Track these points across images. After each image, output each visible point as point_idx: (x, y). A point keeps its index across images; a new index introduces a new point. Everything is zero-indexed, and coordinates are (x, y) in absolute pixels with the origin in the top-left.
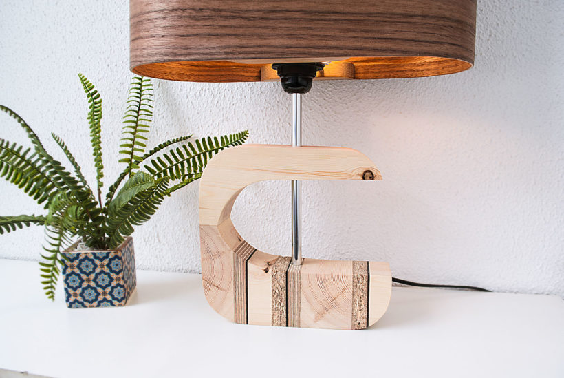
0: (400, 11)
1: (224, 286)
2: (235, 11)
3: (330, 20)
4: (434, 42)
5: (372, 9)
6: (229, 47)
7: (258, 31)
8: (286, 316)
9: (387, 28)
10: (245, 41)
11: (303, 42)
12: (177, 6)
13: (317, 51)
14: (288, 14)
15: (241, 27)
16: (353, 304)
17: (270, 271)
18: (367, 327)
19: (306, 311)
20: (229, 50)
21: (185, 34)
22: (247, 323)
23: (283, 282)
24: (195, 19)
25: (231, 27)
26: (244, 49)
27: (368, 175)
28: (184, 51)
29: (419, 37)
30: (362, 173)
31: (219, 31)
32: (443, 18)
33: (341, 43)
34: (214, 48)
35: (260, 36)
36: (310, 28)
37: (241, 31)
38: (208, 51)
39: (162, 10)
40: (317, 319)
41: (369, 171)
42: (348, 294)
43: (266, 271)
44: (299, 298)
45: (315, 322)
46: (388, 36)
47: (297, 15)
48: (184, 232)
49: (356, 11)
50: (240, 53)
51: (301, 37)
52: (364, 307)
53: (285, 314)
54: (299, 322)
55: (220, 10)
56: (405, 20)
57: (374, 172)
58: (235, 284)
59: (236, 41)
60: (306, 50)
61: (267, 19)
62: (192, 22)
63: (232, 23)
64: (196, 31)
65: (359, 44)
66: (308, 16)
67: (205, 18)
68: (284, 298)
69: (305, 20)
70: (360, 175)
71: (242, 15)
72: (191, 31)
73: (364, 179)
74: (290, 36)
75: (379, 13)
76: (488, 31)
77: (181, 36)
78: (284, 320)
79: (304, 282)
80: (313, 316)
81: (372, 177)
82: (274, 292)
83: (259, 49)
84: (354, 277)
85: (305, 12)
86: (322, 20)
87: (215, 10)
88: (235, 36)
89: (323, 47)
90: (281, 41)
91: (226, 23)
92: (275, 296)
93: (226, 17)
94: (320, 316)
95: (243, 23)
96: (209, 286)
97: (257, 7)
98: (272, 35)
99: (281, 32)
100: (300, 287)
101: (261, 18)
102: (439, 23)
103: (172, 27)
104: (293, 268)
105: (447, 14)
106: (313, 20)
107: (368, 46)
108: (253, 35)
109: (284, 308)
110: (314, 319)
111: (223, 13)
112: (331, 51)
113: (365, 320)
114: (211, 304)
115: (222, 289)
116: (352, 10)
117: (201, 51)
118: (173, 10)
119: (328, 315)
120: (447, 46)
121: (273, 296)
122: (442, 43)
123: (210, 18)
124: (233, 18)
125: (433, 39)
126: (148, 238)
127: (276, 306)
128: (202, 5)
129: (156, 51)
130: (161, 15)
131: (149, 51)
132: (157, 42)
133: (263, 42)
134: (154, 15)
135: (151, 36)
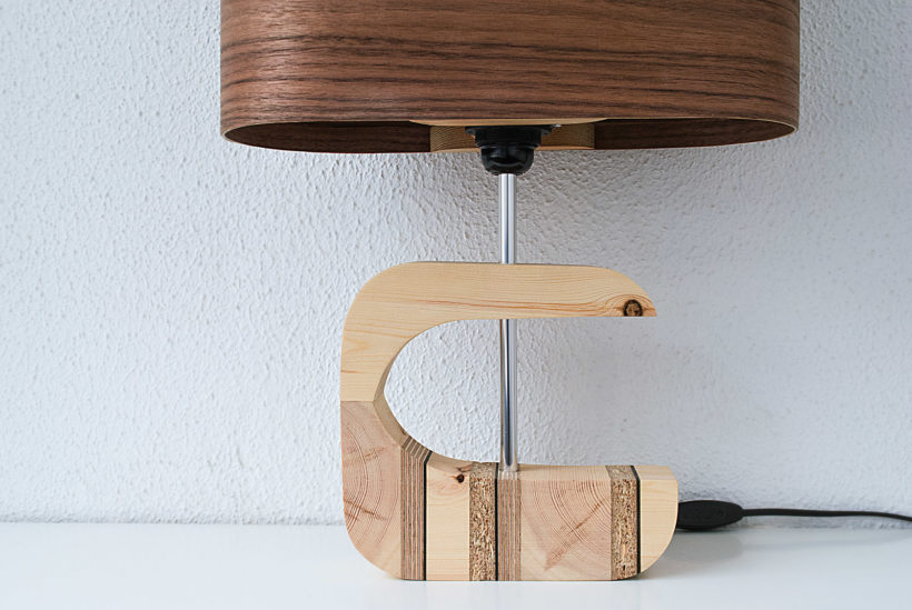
0: (683, 49)
1: (383, 511)
2: (422, 43)
3: (576, 61)
4: (735, 96)
5: (642, 46)
6: (415, 100)
7: (461, 76)
8: (495, 560)
9: (665, 74)
10: (440, 92)
11: (535, 95)
12: (326, 31)
13: (557, 108)
14: (511, 51)
15: (435, 68)
16: (613, 532)
17: (467, 479)
18: (638, 574)
19: (531, 553)
20: (415, 105)
21: (341, 77)
22: (425, 579)
23: (489, 498)
24: (358, 52)
25: (419, 68)
26: (438, 104)
27: (633, 308)
28: (338, 105)
29: (715, 88)
30: (622, 304)
31: (398, 75)
32: (749, 58)
33: (594, 97)
34: (388, 101)
35: (465, 83)
36: (545, 73)
37: (435, 75)
38: (381, 105)
39: (301, 37)
40: (550, 564)
41: (634, 302)
42: (604, 514)
43: (460, 479)
44: (519, 526)
45: (546, 569)
46: (666, 86)
47: (525, 52)
48: (295, 441)
49: (617, 48)
50: (433, 110)
51: (532, 86)
52: (631, 537)
53: (493, 556)
54: (518, 569)
55: (401, 42)
56: (691, 62)
57: (643, 305)
58: (403, 505)
59: (428, 91)
60: (539, 107)
61: (475, 57)
62: (353, 59)
63: (421, 61)
64: (359, 73)
65: (621, 99)
66: (540, 55)
67: (375, 53)
68: (492, 528)
69: (537, 60)
70: (619, 308)
71: (437, 49)
72: (350, 72)
73: (626, 314)
74: (514, 85)
75: (651, 52)
76: (861, 63)
77: (334, 80)
78: (491, 568)
79: (527, 497)
80: (542, 558)
81: (640, 312)
82: (473, 518)
83: (464, 105)
84: (613, 484)
85: (536, 48)
86: (563, 61)
87: (392, 41)
88: (426, 82)
90: (500, 92)
91: (410, 62)
92: (476, 524)
93: (412, 53)
94: (555, 558)
95: (438, 62)
96: (355, 512)
97: (462, 39)
98: (485, 82)
99: (500, 78)
100: (519, 506)
101: (468, 56)
102: (743, 66)
103: (318, 65)
104: (505, 474)
105: (754, 52)
106: (550, 60)
107: (635, 101)
108: (454, 81)
109: (491, 547)
110: (544, 563)
111: (406, 47)
112: (579, 109)
113: (634, 562)
114: (358, 545)
115: (379, 517)
116: (610, 46)
117: (367, 105)
118: (321, 37)
119: (569, 556)
120: (757, 101)
121: (471, 525)
122: (748, 97)
123: (383, 52)
124: (421, 54)
125: (734, 91)
126: (217, 458)
127: (477, 543)
128: (370, 32)
129: (289, 103)
130: (299, 44)
131: (275, 102)
132: (289, 88)
133: (470, 93)
134: (286, 44)
135: (279, 78)
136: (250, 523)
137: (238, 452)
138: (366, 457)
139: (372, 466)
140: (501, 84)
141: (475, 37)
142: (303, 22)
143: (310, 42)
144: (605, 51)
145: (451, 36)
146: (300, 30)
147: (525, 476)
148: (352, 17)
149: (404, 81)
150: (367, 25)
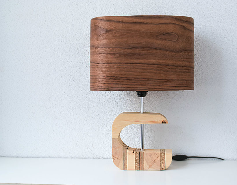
0: (171, 79)
2: (126, 78)
3: (152, 81)
5: (164, 78)
6: (125, 87)
7: (132, 83)
8: (139, 167)
9: (168, 83)
10: (129, 86)
11: (145, 87)
12: (109, 75)
14: (141, 79)
15: (128, 82)
16: (160, 162)
17: (134, 152)
18: (165, 170)
19: (146, 166)
21: (112, 83)
22: (127, 170)
23: (138, 156)
25: (125, 82)
27: (164, 122)
30: (162, 121)
31: (122, 83)
32: (183, 80)
33: (156, 87)
34: (120, 88)
35: (133, 85)
36: (147, 83)
37: (128, 83)
38: (118, 88)
40: (149, 167)
41: (164, 121)
42: (159, 159)
43: (133, 152)
44: (144, 161)
45: (149, 168)
46: (168, 85)
47: (144, 79)
49: (160, 79)
51: (145, 85)
52: (164, 163)
54: (144, 168)
56: (172, 81)
57: (166, 121)
58: (123, 157)
59: (127, 86)
61: (135, 80)
62: (114, 80)
63: (125, 81)
64: (114, 83)
65: (160, 88)
66: (146, 80)
67: (117, 79)
68: (139, 161)
71: (128, 79)
73: (163, 123)
74: (142, 85)
75: (166, 79)
77: (110, 84)
78: (139, 168)
79: (145, 156)
80: (148, 167)
81: (165, 123)
82: (136, 159)
83: (133, 88)
84: (160, 153)
85: (146, 79)
86: (150, 81)
87: (120, 77)
88: (126, 84)
89: (151, 88)
90: (139, 86)
92: (136, 160)
95: (128, 81)
96: (114, 158)
97: (132, 77)
98: (137, 85)
100: (144, 157)
101: (133, 80)
102: (182, 81)
103: (108, 81)
104: (141, 151)
105: (184, 79)
106: (148, 81)
107: (163, 88)
108: (131, 84)
109: (139, 164)
111: (123, 78)
112: (153, 89)
113: (164, 167)
114: (115, 164)
115: (119, 159)
116: (158, 78)
117: (116, 88)
118: (108, 76)
119: (153, 166)
120: (184, 87)
122: (183, 87)
123: (119, 79)
124: (126, 79)
125: (180, 86)
126: (89, 146)
127: (136, 164)
128: (116, 76)
129: (103, 88)
130: (104, 77)
131: (100, 87)
132: (103, 85)
133: (134, 86)
134: (102, 77)
135: (101, 83)
136: (95, 158)
137: (92, 145)
138: (116, 149)
139: (118, 150)
140: (139, 85)
141: (135, 77)
142: (105, 73)
143: (106, 77)
144: (157, 79)
145: (131, 77)
146: (105, 75)
147: (145, 152)
148: (114, 73)
149: (122, 84)
150: (116, 74)
